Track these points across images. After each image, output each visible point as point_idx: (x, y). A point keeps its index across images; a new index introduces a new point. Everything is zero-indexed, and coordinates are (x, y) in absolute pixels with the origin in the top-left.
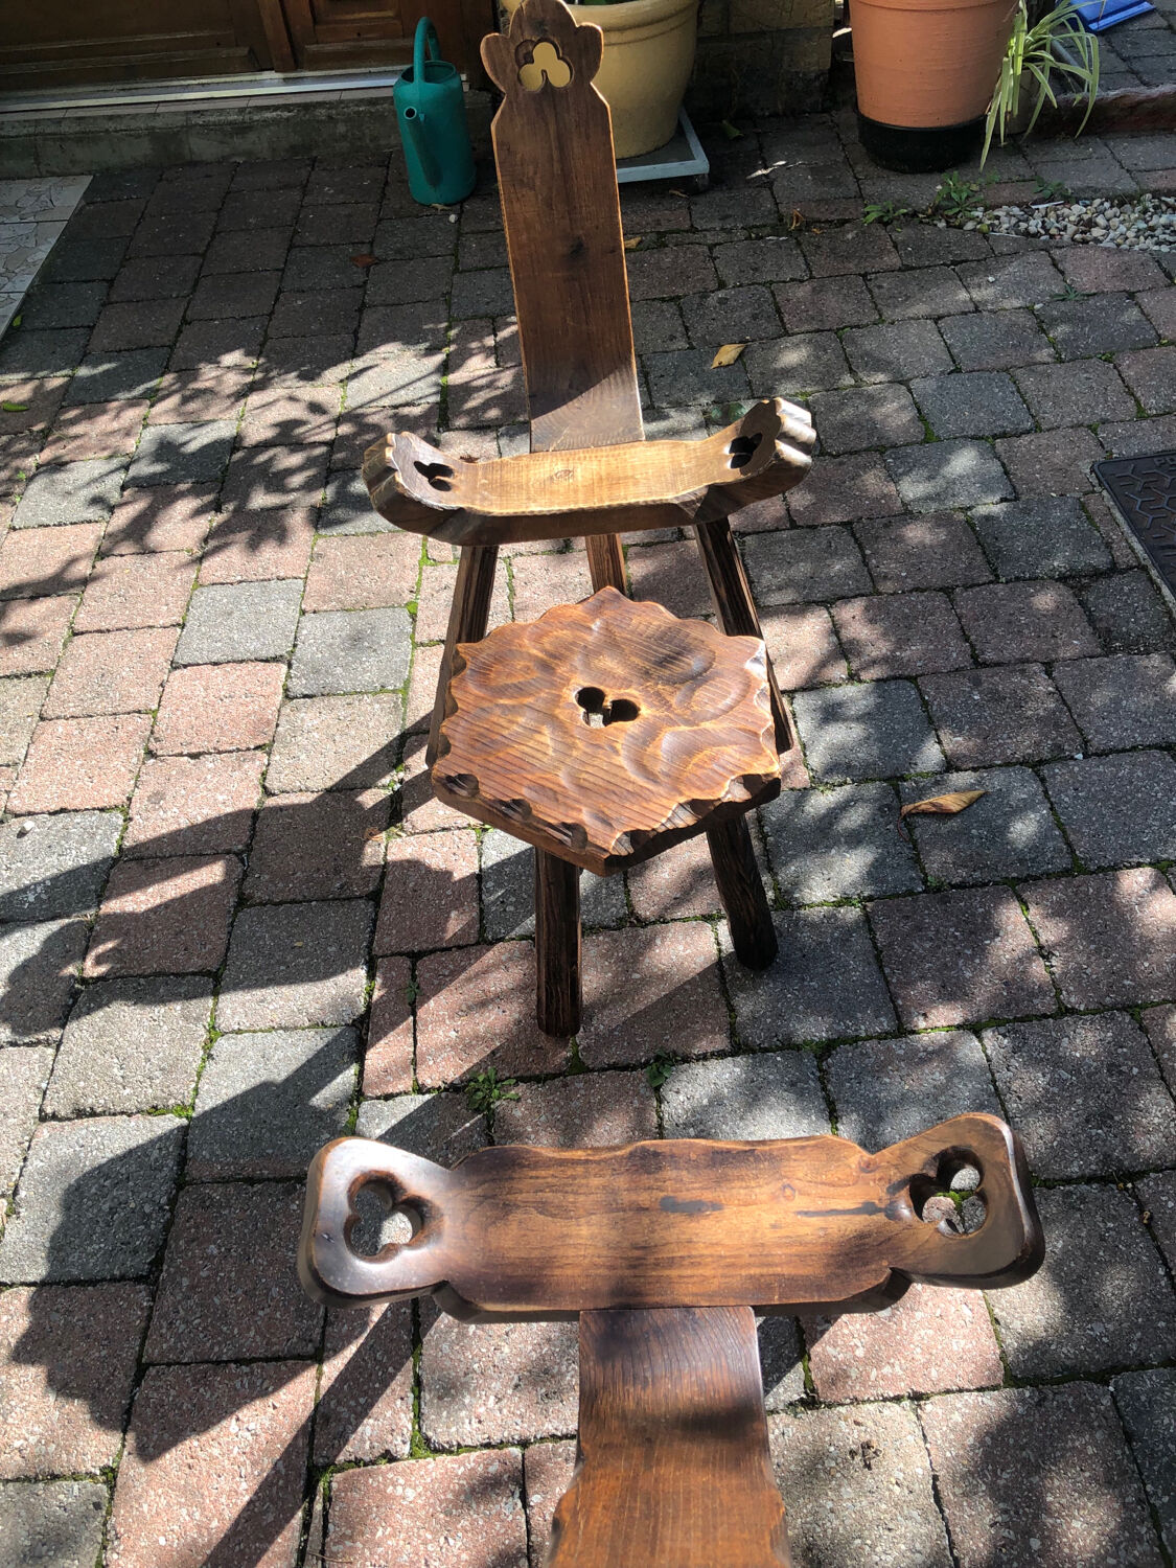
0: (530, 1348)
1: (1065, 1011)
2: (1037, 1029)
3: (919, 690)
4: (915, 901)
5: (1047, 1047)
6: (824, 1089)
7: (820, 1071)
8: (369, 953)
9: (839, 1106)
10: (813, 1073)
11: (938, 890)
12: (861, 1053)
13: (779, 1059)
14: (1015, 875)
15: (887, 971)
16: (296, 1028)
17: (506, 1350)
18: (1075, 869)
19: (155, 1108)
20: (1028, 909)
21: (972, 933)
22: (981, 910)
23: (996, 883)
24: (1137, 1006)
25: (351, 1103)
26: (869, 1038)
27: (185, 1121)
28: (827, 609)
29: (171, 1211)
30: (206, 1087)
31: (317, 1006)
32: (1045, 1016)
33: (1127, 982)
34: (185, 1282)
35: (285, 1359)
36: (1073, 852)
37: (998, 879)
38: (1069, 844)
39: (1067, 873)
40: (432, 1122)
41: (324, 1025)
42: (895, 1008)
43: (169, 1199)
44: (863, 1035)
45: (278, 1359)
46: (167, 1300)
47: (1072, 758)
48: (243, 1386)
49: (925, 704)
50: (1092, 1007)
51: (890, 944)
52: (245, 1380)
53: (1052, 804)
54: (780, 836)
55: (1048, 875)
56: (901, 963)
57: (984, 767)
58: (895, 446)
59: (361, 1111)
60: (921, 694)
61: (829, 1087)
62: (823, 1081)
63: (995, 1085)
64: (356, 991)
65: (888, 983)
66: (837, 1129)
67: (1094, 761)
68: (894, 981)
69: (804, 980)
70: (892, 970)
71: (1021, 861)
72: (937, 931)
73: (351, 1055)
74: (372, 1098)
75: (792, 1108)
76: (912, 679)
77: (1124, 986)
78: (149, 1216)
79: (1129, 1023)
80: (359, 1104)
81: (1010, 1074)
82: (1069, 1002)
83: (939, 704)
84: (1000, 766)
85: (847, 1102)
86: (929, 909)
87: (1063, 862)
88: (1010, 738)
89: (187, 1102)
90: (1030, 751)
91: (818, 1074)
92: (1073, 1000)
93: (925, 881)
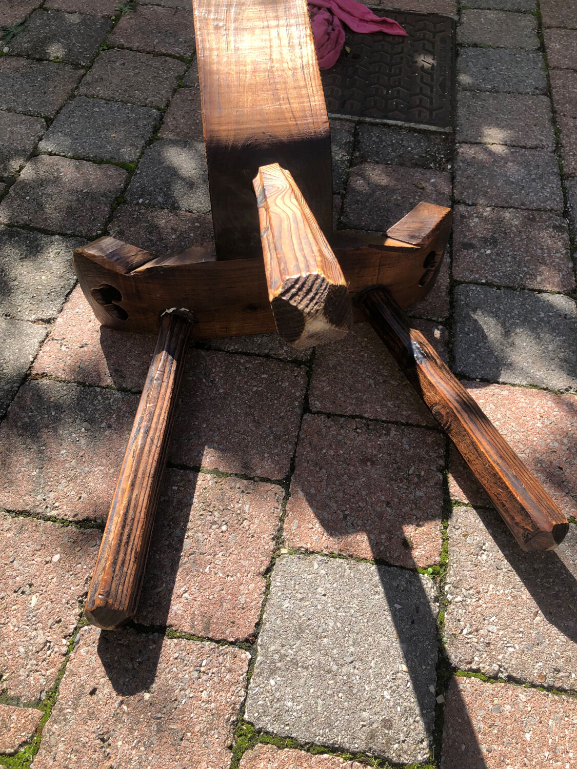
58: (124, 191)
60: (477, 283)
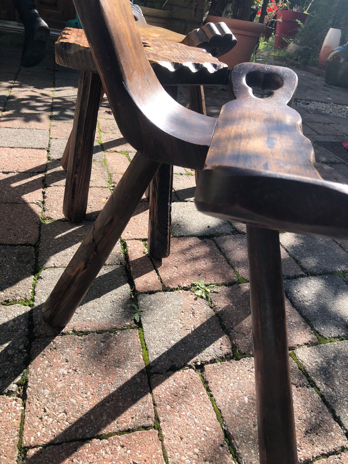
13: (327, 277)
19: (7, 301)
27: (29, 309)
29: (28, 352)
30: (40, 290)
34: (47, 392)
35: (133, 430)
43: (25, 346)
45: (129, 431)
46: (34, 404)
48: (106, 453)
52: (108, 449)
69: (319, 252)
78: (12, 356)
80: (135, 296)
89: (29, 298)
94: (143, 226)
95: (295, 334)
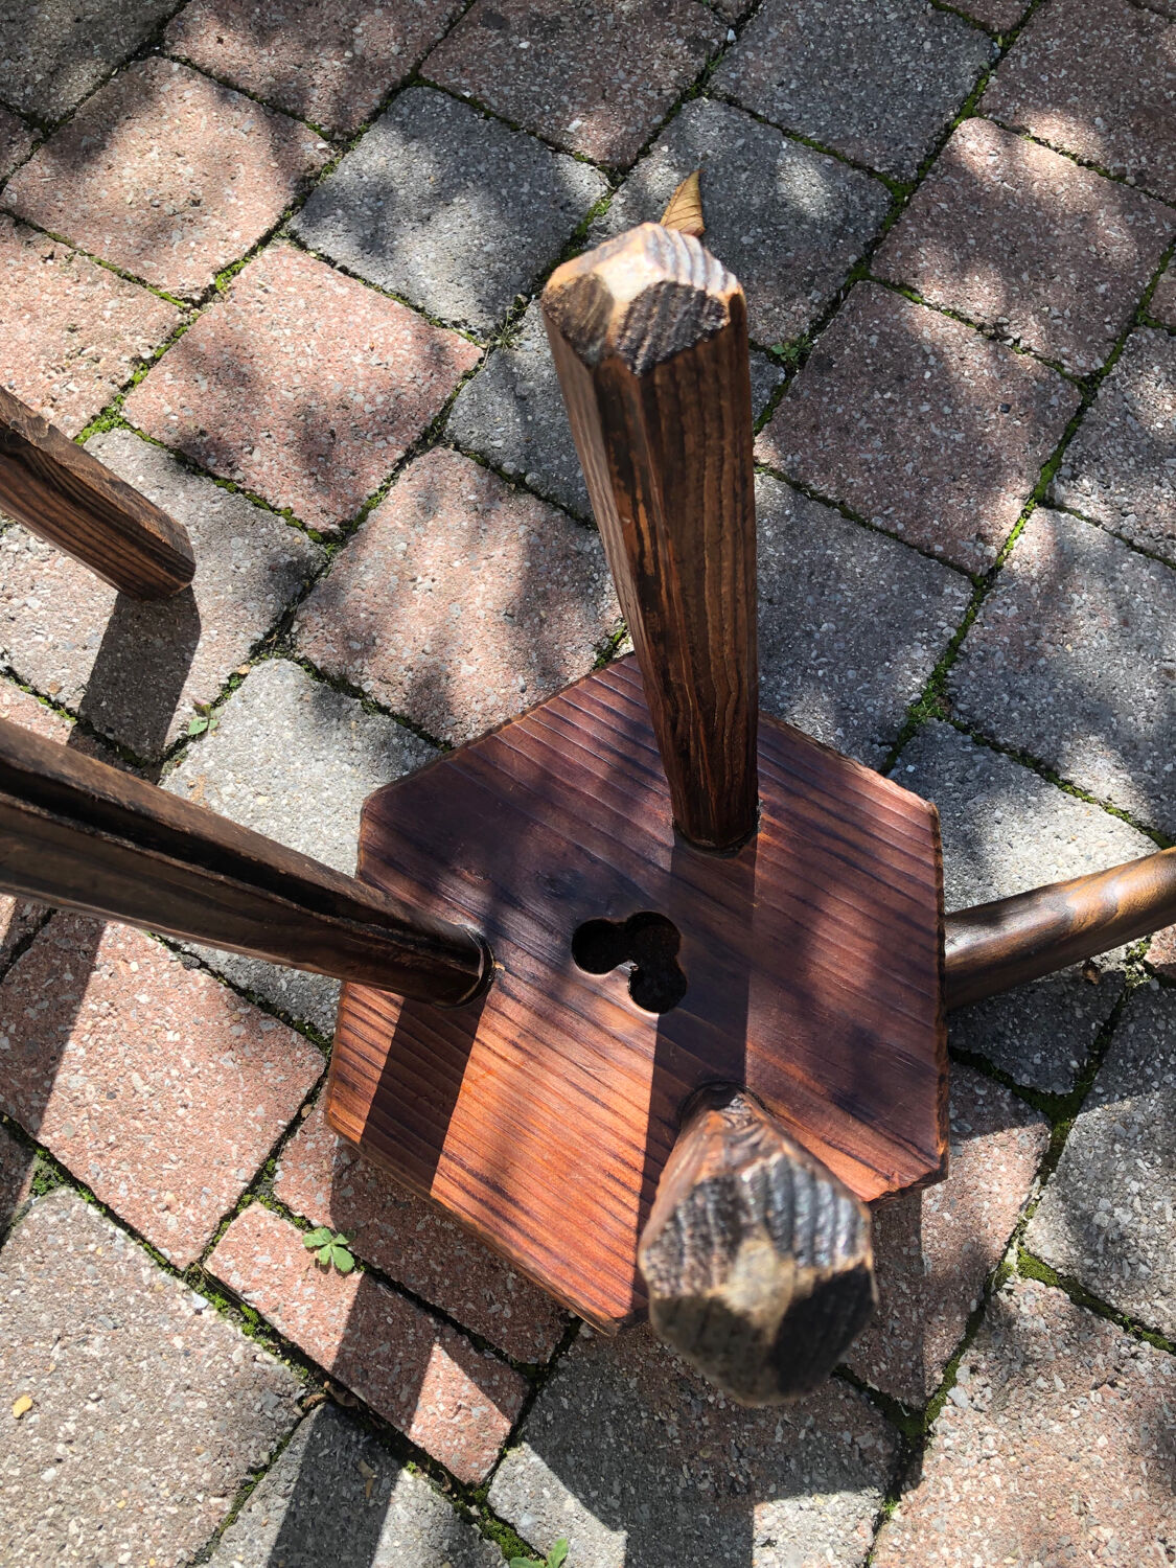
0: (1126, 1491)
1: (1089, 384)
2: (1094, 436)
3: (443, 89)
4: (796, 396)
5: (1124, 445)
6: (998, 748)
7: (965, 730)
8: (176, 1273)
9: (1038, 753)
10: (965, 744)
11: (803, 358)
12: (980, 658)
13: (911, 768)
14: (852, 258)
15: (878, 522)
16: (217, 1535)
17: (1107, 1533)
18: (901, 193)
20: (914, 290)
21: (901, 379)
22: (874, 339)
23: (846, 289)
24: (1141, 307)
25: (468, 1519)
26: (963, 630)
28: (161, 54)
31: (205, 1458)
32: (1081, 410)
33: (1102, 289)
36: (871, 172)
37: (842, 282)
38: (856, 165)
39: (897, 206)
40: (625, 1387)
41: (258, 1471)
42: (942, 560)
44: (954, 633)
47: (727, 44)
49: (474, 105)
50: (1107, 353)
51: (841, 484)
53: (777, 126)
54: (539, 461)
55: (882, 226)
56: (881, 497)
57: (653, 140)
59: (503, 1511)
61: (1001, 740)
62: (986, 741)
63: (1135, 548)
64: (236, 1357)
65: (897, 537)
66: (1070, 783)
67: (753, 26)
68: (901, 526)
69: (809, 634)
70: (880, 514)
71: (839, 232)
72: (864, 413)
73: (370, 1455)
74: (493, 1473)
75: (998, 814)
76: (414, 79)
77: (1105, 297)
79: (1157, 337)
80: (483, 1503)
81: (1132, 517)
82: (1083, 369)
83: (493, 92)
84: (666, 122)
85: (1040, 737)
86: (822, 393)
87: (880, 196)
88: (630, 73)
90: (673, 73)
91: (969, 738)
92: (1082, 363)
93: (776, 359)
94: (181, 1112)
95: (988, 1166)
